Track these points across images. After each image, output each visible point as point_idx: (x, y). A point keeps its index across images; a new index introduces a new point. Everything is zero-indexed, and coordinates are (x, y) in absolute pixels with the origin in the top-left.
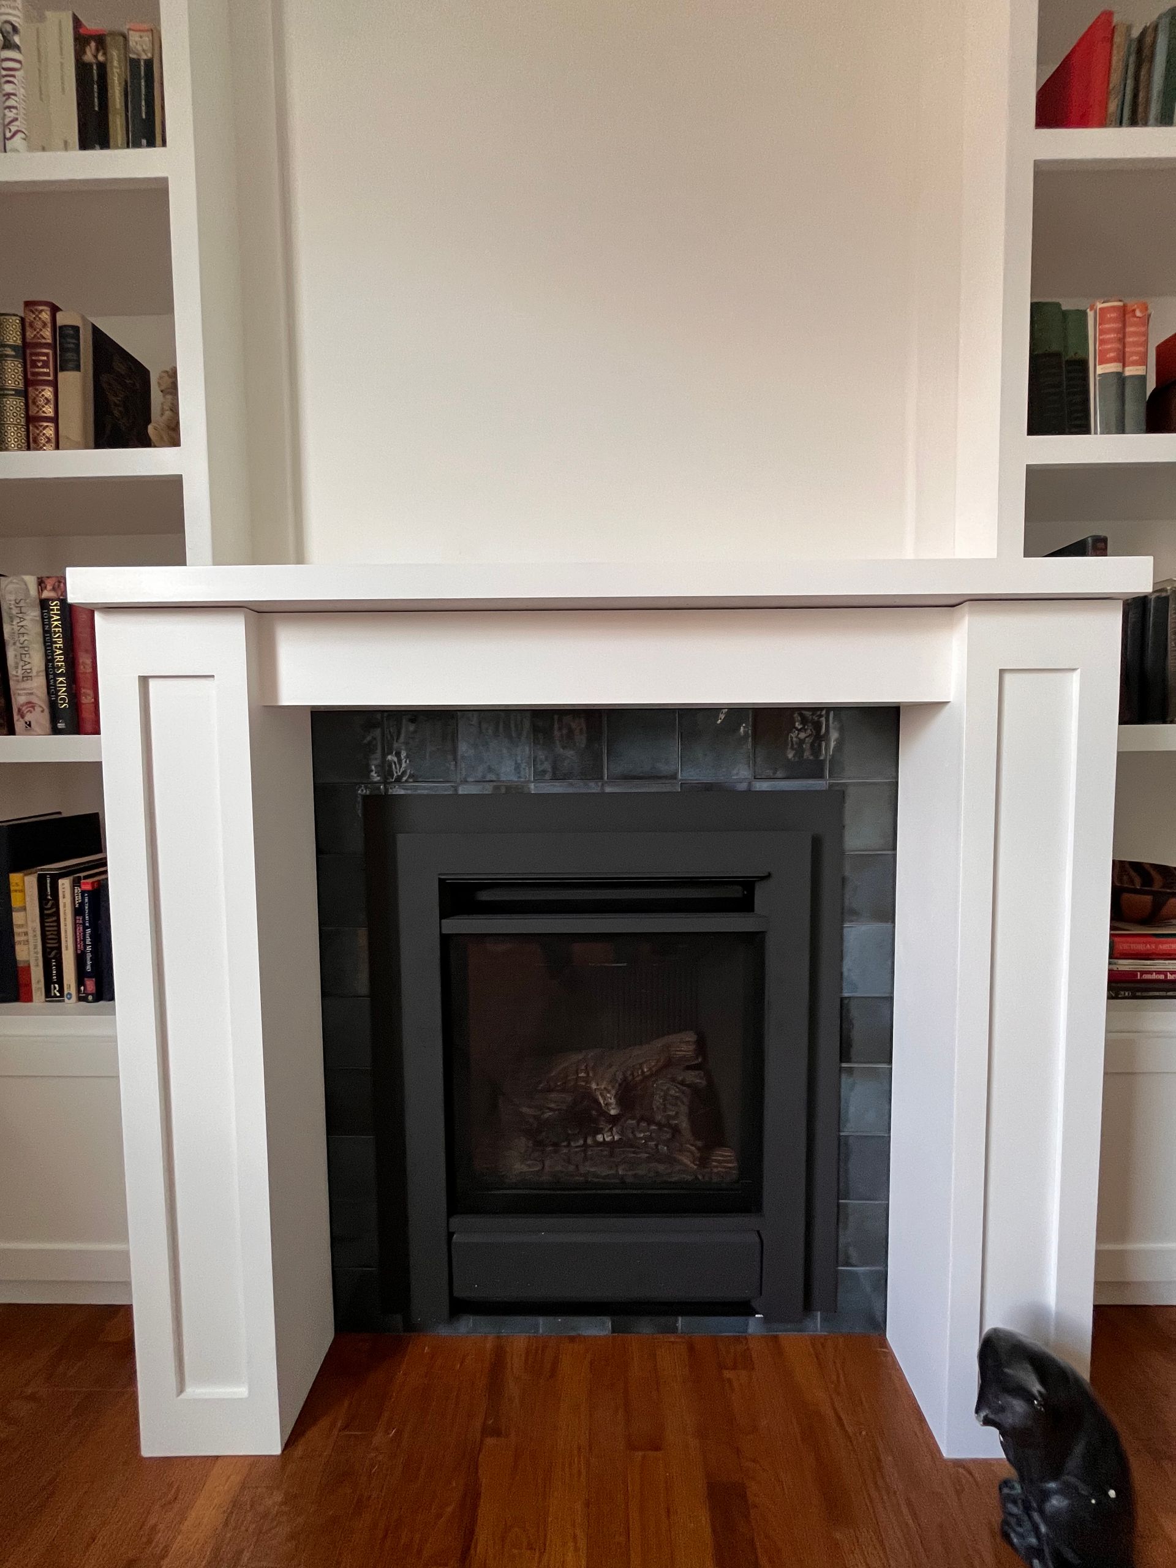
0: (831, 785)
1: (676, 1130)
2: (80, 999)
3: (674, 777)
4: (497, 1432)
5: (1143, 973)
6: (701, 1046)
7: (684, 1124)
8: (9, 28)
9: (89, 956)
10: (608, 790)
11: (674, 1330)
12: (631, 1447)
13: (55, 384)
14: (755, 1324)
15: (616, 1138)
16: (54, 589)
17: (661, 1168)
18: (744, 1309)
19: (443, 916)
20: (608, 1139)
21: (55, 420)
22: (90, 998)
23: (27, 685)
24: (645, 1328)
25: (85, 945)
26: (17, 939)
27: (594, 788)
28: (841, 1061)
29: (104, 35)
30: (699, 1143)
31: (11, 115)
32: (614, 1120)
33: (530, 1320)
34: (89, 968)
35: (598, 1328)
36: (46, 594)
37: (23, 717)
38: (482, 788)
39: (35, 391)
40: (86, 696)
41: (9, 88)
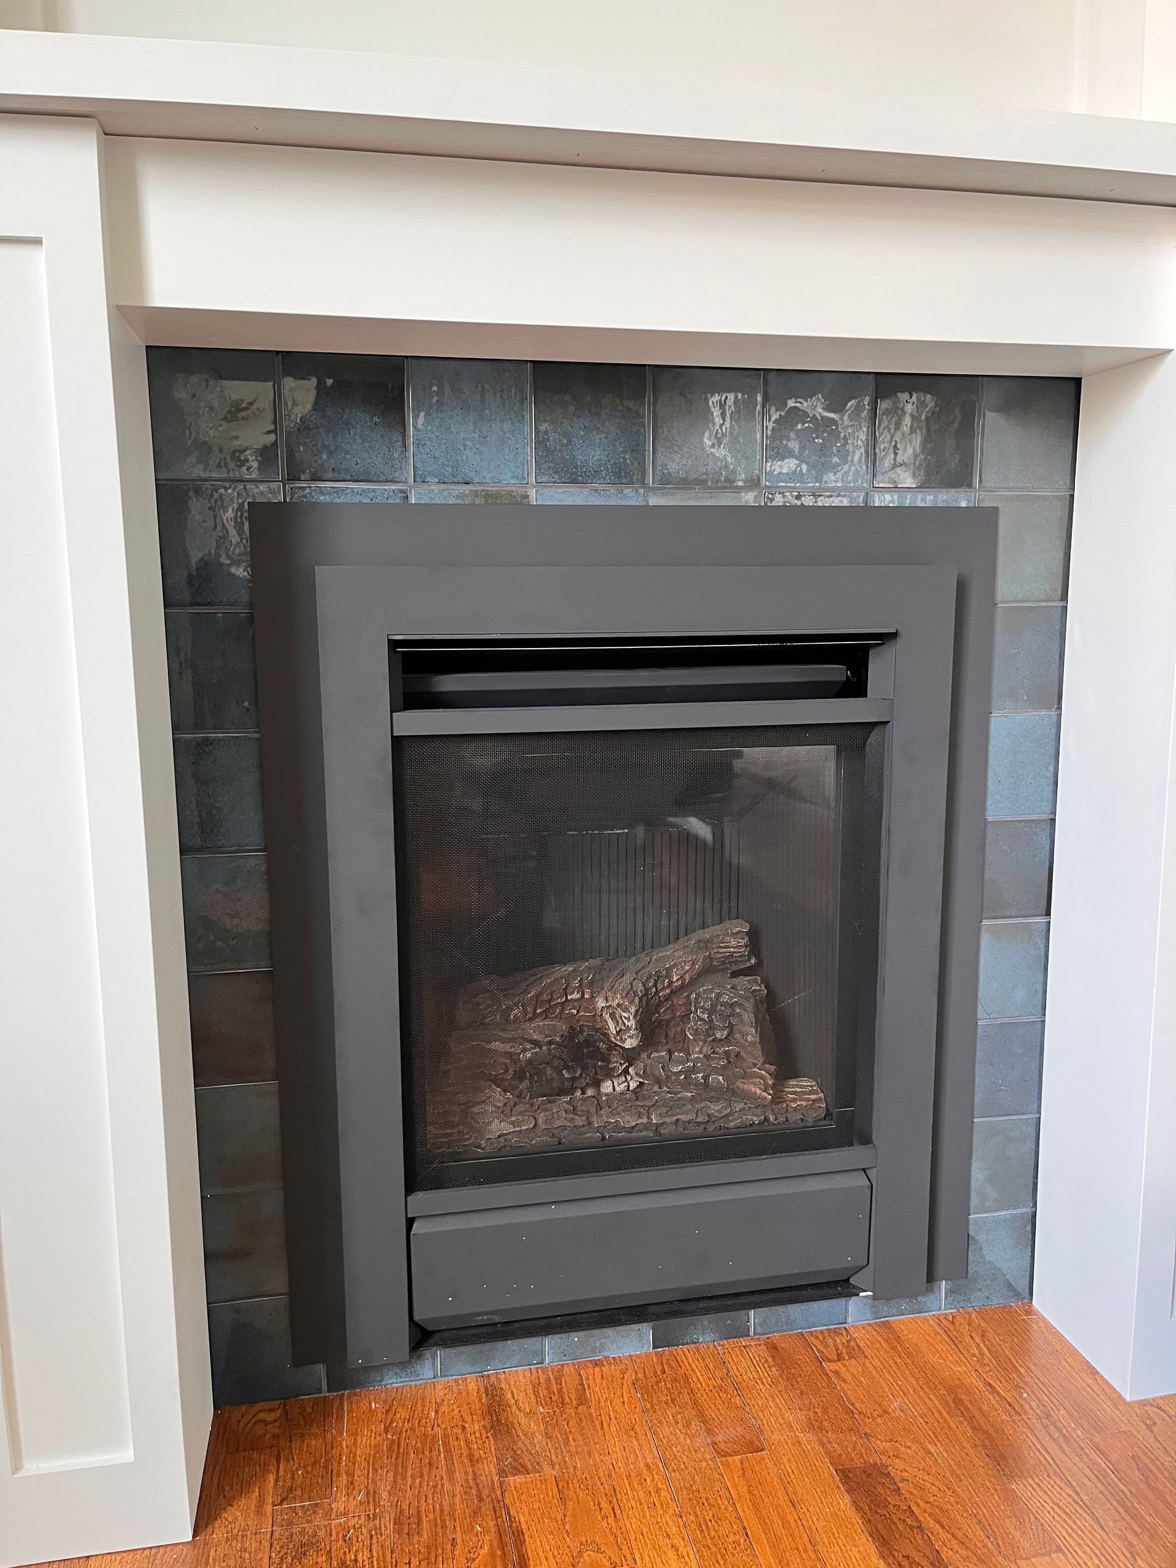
0: (980, 500)
1: (736, 1048)
10: (654, 501)
11: (742, 1334)
14: (860, 1306)
17: (715, 1108)
18: (839, 1287)
20: (620, 1088)
27: (631, 497)
28: (981, 916)
30: (772, 1068)
32: (630, 1057)
33: (529, 1344)
35: (631, 1343)
38: (451, 495)
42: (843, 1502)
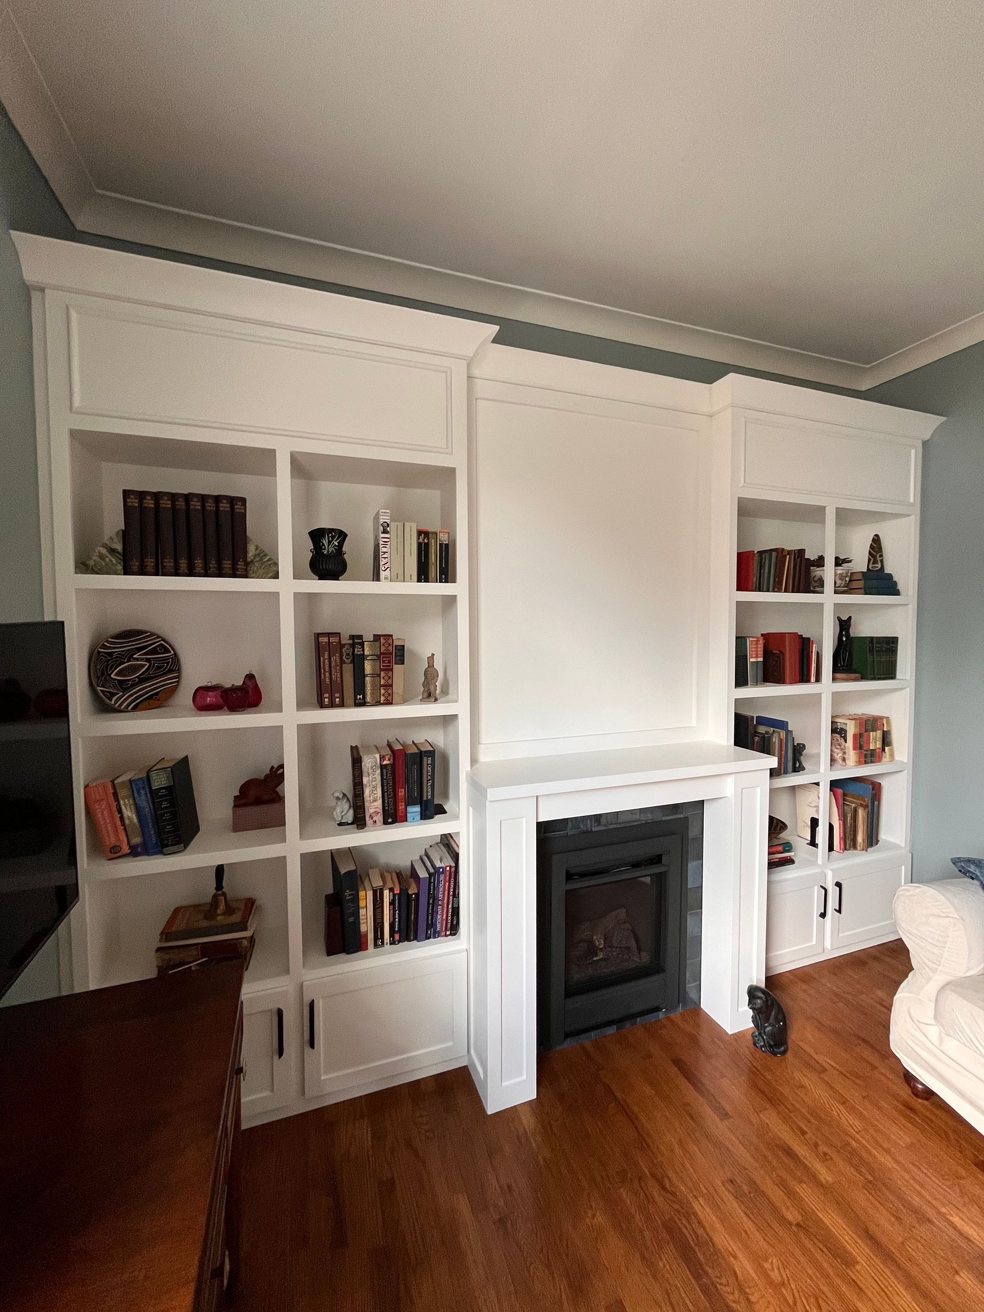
0: (685, 816)
2: (391, 944)
4: (600, 1069)
6: (627, 913)
8: (386, 524)
9: (397, 923)
11: (637, 1024)
12: (644, 1059)
13: (392, 670)
15: (602, 957)
16: (389, 760)
17: (627, 964)
18: (657, 1009)
19: (566, 883)
20: (600, 958)
21: (391, 686)
22: (397, 943)
23: (375, 804)
24: (628, 1025)
25: (395, 919)
26: (361, 921)
28: (685, 911)
29: (429, 532)
31: (385, 561)
32: (601, 950)
33: (587, 1034)
34: (396, 929)
35: (612, 1030)
36: (385, 762)
37: (372, 819)
38: (577, 832)
39: (383, 674)
40: (401, 806)
41: (384, 550)
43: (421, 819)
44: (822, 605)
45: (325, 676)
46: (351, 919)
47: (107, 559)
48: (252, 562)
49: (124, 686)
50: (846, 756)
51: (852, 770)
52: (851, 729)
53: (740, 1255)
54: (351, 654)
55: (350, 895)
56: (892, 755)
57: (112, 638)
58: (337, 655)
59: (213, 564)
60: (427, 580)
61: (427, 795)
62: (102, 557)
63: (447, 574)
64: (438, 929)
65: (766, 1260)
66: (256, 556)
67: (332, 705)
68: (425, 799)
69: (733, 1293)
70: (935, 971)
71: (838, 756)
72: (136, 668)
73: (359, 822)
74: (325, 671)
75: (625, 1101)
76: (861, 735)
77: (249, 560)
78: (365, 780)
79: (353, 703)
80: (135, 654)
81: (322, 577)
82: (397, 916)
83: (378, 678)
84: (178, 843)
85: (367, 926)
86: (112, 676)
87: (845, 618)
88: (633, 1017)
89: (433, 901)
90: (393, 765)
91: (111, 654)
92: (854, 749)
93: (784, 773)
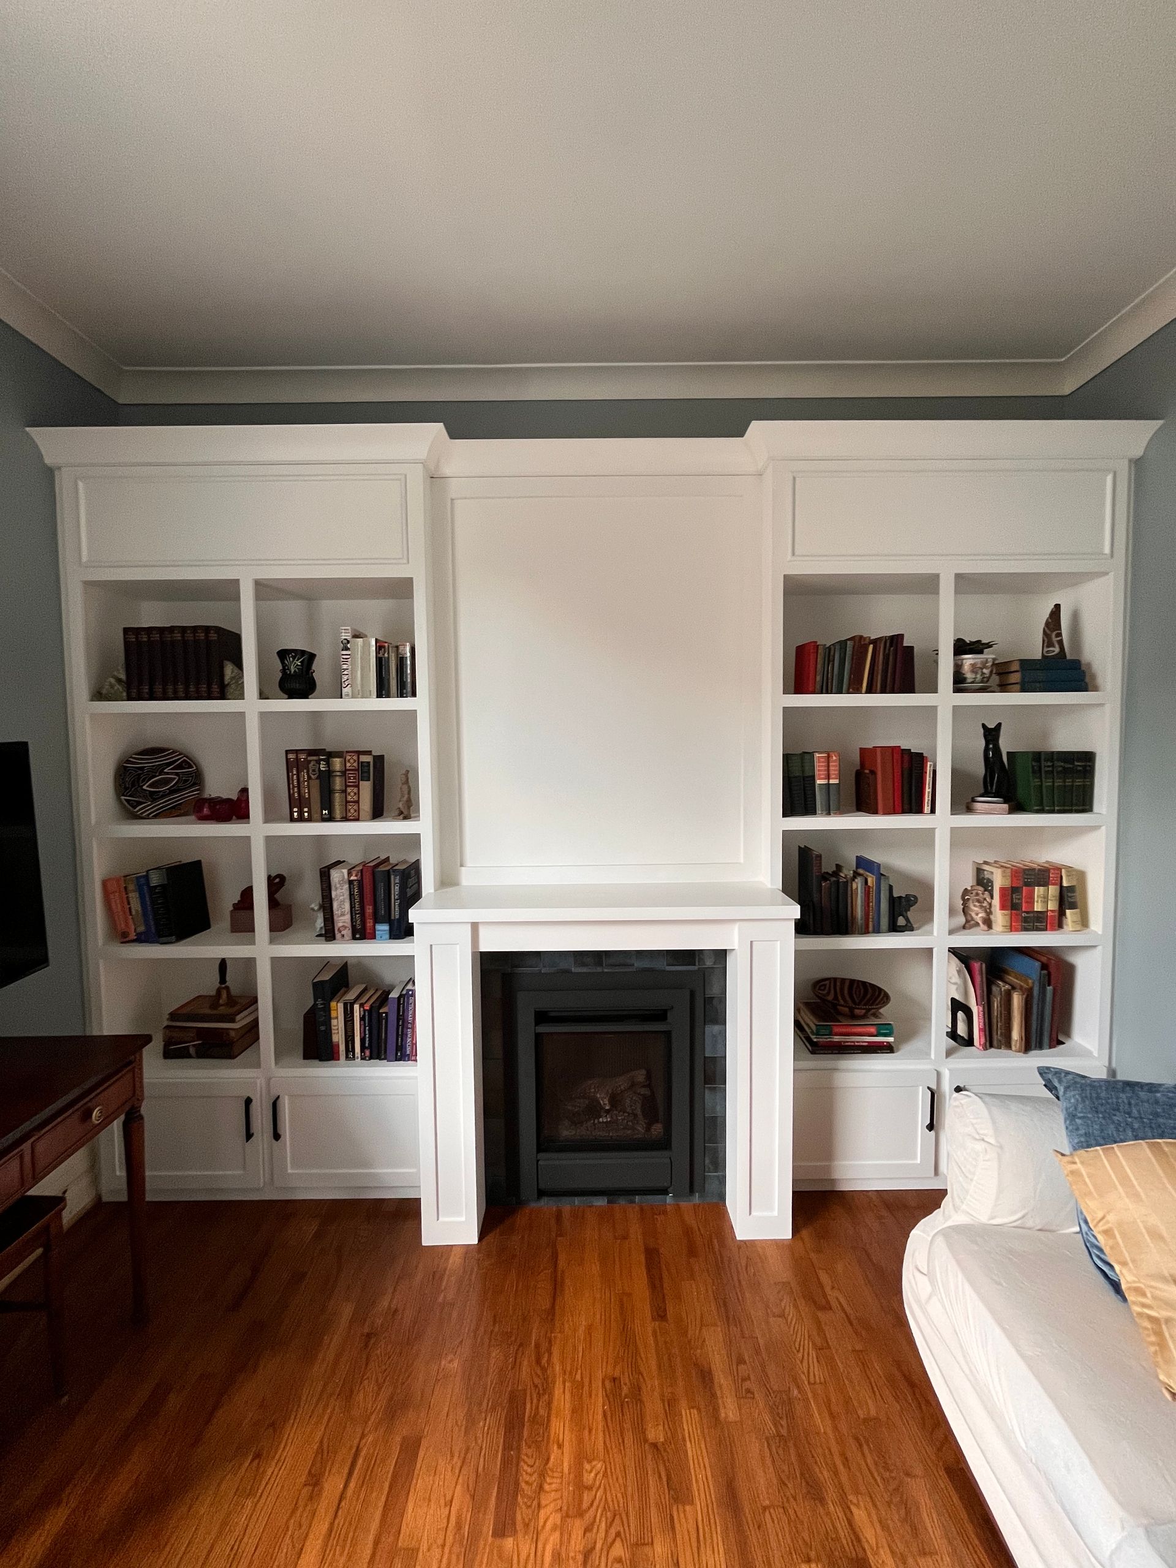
0: (699, 968)
1: (635, 1116)
2: (362, 1059)
3: (633, 965)
4: (561, 1235)
5: (844, 1042)
6: (649, 1076)
7: (639, 1112)
8: (346, 641)
9: (367, 1039)
10: (606, 970)
11: (633, 1202)
12: (616, 1238)
13: (358, 786)
14: (669, 1198)
15: (609, 1120)
16: (356, 876)
17: (629, 1132)
18: (664, 1192)
19: (537, 1023)
20: (605, 1120)
21: (357, 802)
22: (367, 1058)
23: (344, 918)
24: (622, 1201)
25: (365, 1035)
26: (333, 1032)
27: (599, 970)
28: (706, 1083)
29: (389, 646)
30: (646, 1121)
31: (345, 677)
32: (608, 1112)
33: (571, 1199)
34: (367, 1045)
35: (601, 1202)
36: (352, 878)
37: (340, 932)
38: (552, 970)
39: (349, 790)
40: (369, 923)
41: (345, 667)
42: (642, 1258)
43: (390, 938)
44: (934, 709)
45: (293, 790)
46: (323, 1028)
47: (116, 688)
48: (228, 684)
49: (153, 797)
50: (992, 917)
51: (1001, 937)
52: (999, 881)
53: (566, 1444)
54: (317, 769)
55: (322, 1004)
56: (1084, 922)
57: (136, 754)
58: (305, 771)
59: (192, 689)
60: (388, 696)
61: (396, 913)
62: (112, 686)
63: (407, 688)
64: (408, 1053)
65: (589, 1462)
66: (232, 678)
67: (301, 819)
68: (393, 918)
69: (531, 1475)
70: (956, 1209)
71: (979, 916)
72: (167, 781)
73: (329, 934)
74: (294, 787)
75: (563, 1272)
76: (1014, 890)
77: (226, 683)
78: (334, 894)
79: (319, 818)
80: (165, 768)
81: (291, 696)
82: (367, 1032)
83: (344, 795)
84: (171, 935)
85: (338, 1037)
86: (145, 787)
87: (991, 726)
88: (630, 1192)
89: (403, 1022)
90: (361, 882)
91: (142, 769)
92: (1003, 907)
93: (874, 932)
